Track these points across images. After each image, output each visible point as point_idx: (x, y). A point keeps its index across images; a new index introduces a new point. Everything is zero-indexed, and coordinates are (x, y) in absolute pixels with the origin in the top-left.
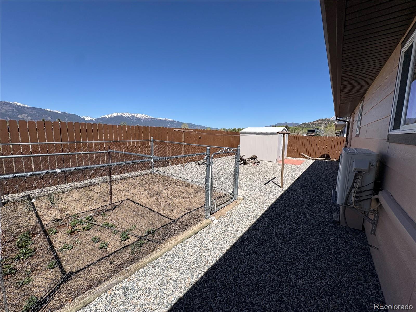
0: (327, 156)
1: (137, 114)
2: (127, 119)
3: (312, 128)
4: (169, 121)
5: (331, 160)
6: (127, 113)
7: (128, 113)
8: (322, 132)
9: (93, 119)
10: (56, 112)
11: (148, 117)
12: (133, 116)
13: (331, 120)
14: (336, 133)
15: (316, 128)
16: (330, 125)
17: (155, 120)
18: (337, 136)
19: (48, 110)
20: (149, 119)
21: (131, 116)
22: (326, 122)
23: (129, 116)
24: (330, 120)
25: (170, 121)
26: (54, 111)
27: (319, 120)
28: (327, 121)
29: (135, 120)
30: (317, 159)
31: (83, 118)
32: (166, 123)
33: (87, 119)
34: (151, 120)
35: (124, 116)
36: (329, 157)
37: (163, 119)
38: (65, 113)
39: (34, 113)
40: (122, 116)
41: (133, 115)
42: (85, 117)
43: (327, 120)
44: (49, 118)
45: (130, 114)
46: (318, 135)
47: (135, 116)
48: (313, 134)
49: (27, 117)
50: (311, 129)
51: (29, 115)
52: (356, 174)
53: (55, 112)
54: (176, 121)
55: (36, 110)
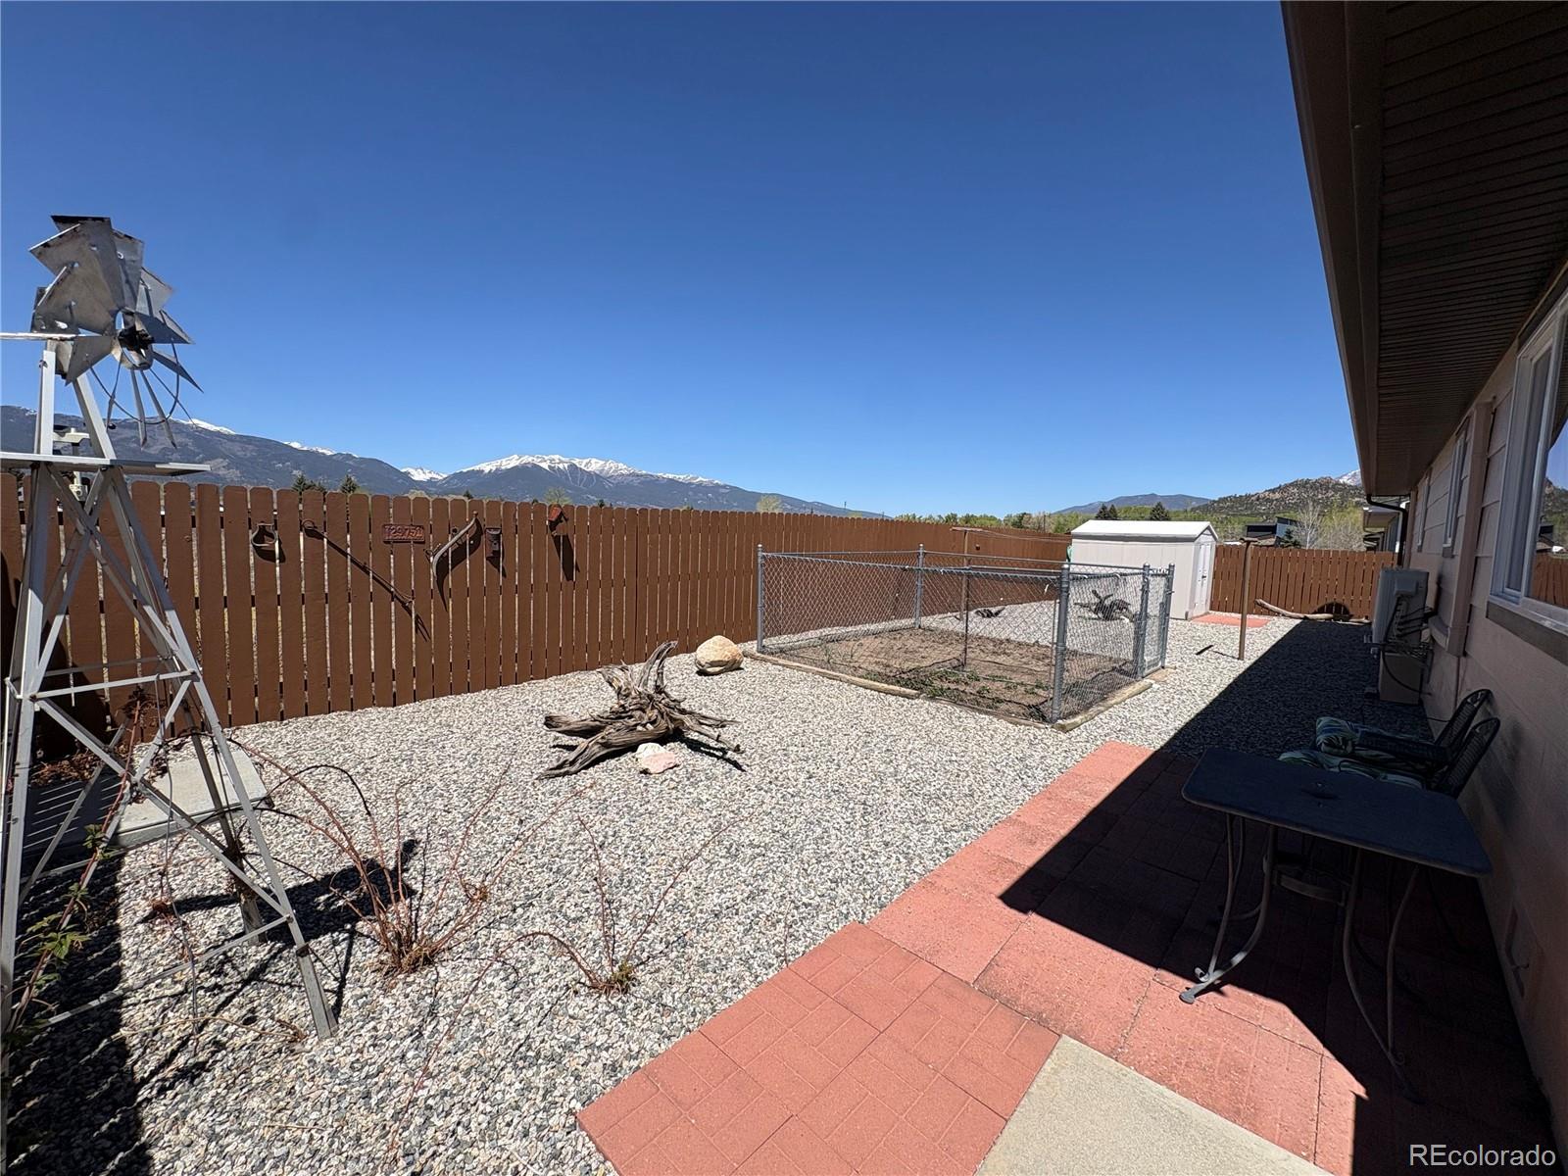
0: (1339, 610)
1: (588, 460)
2: (553, 476)
3: (1262, 515)
4: (700, 485)
5: (1353, 622)
6: (553, 457)
7: (556, 457)
8: (1310, 534)
9: (440, 478)
10: (320, 451)
11: (625, 472)
12: (573, 467)
13: (1344, 484)
14: (1365, 539)
15: (1281, 515)
16: (1342, 507)
17: (651, 483)
18: (1369, 549)
19: (296, 445)
20: (631, 478)
21: (566, 465)
22: (1320, 493)
23: (561, 466)
24: (1337, 483)
25: (705, 486)
26: (314, 449)
27: (1291, 484)
28: (1327, 489)
29: (582, 480)
30: (1306, 618)
31: (407, 474)
32: (690, 493)
33: (419, 476)
34: (636, 482)
35: (545, 465)
36: (1346, 611)
37: (681, 478)
38: (349, 457)
39: (249, 455)
40: (535, 466)
41: (576, 462)
42: (412, 471)
43: (1325, 485)
44: (295, 472)
45: (563, 459)
46: (1295, 544)
47: (582, 467)
48: (1271, 541)
49: (228, 467)
50: (1260, 521)
51: (235, 462)
52: (1399, 599)
53: (316, 453)
54: (725, 487)
55: (257, 446)
